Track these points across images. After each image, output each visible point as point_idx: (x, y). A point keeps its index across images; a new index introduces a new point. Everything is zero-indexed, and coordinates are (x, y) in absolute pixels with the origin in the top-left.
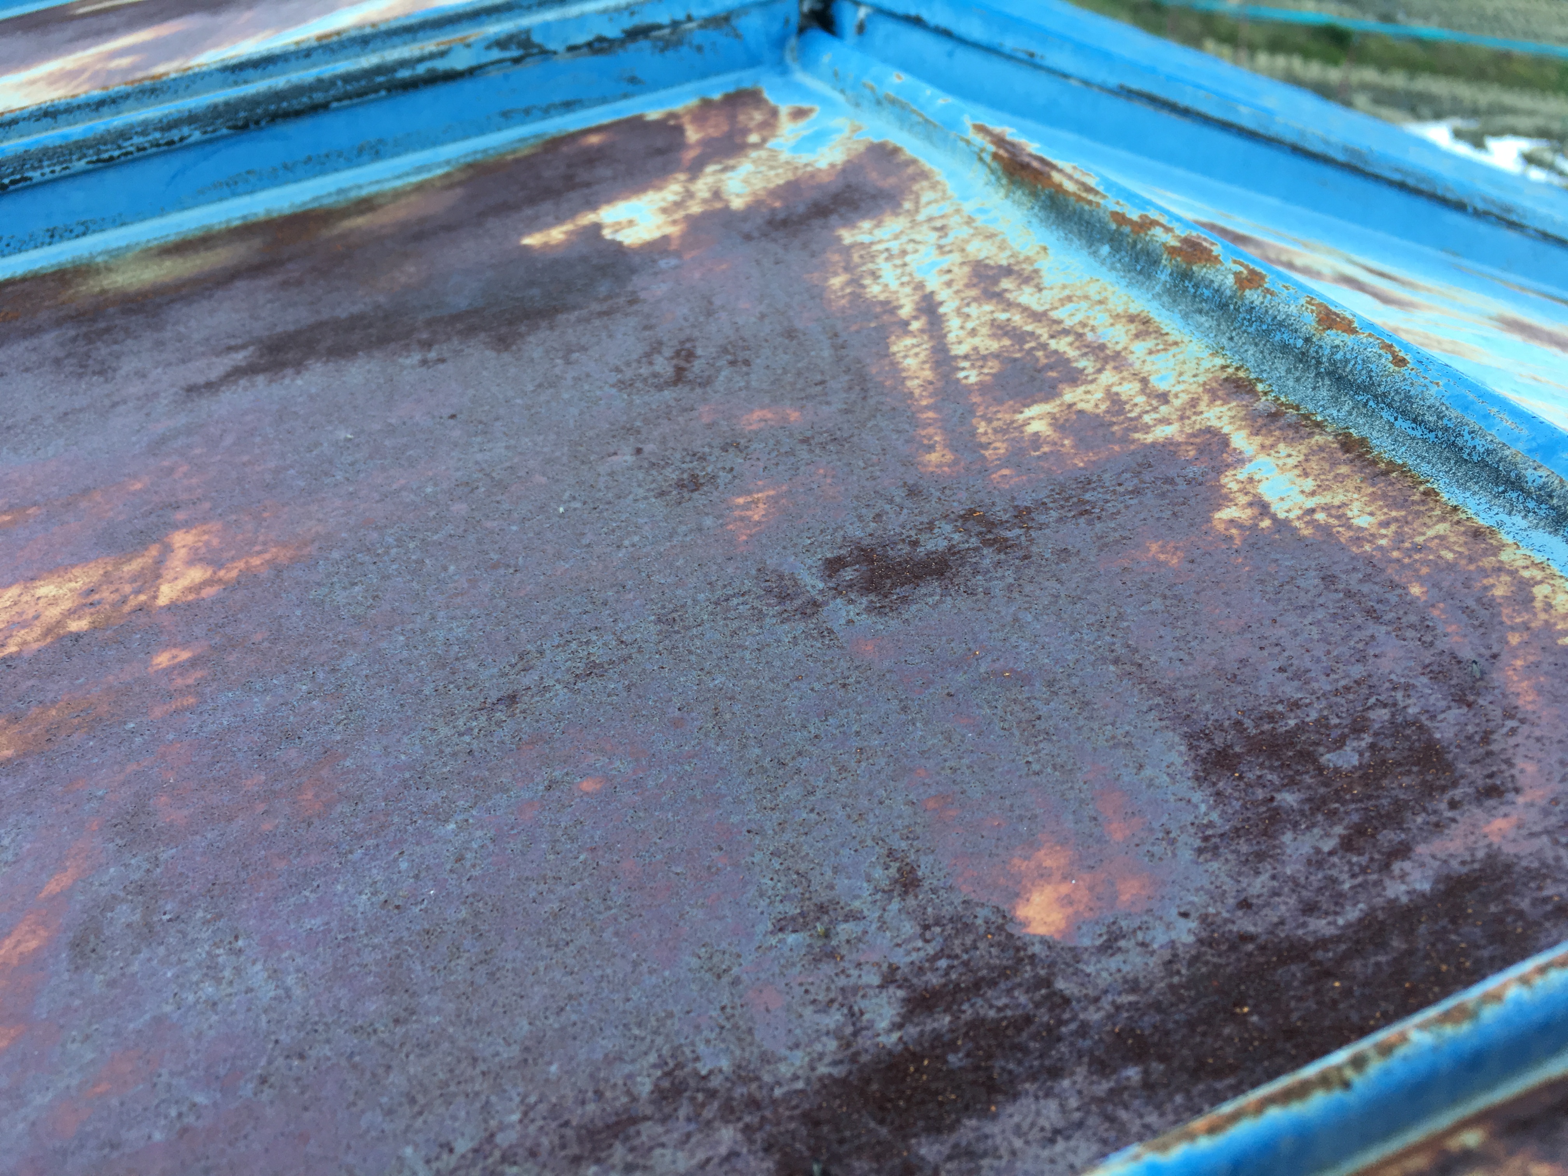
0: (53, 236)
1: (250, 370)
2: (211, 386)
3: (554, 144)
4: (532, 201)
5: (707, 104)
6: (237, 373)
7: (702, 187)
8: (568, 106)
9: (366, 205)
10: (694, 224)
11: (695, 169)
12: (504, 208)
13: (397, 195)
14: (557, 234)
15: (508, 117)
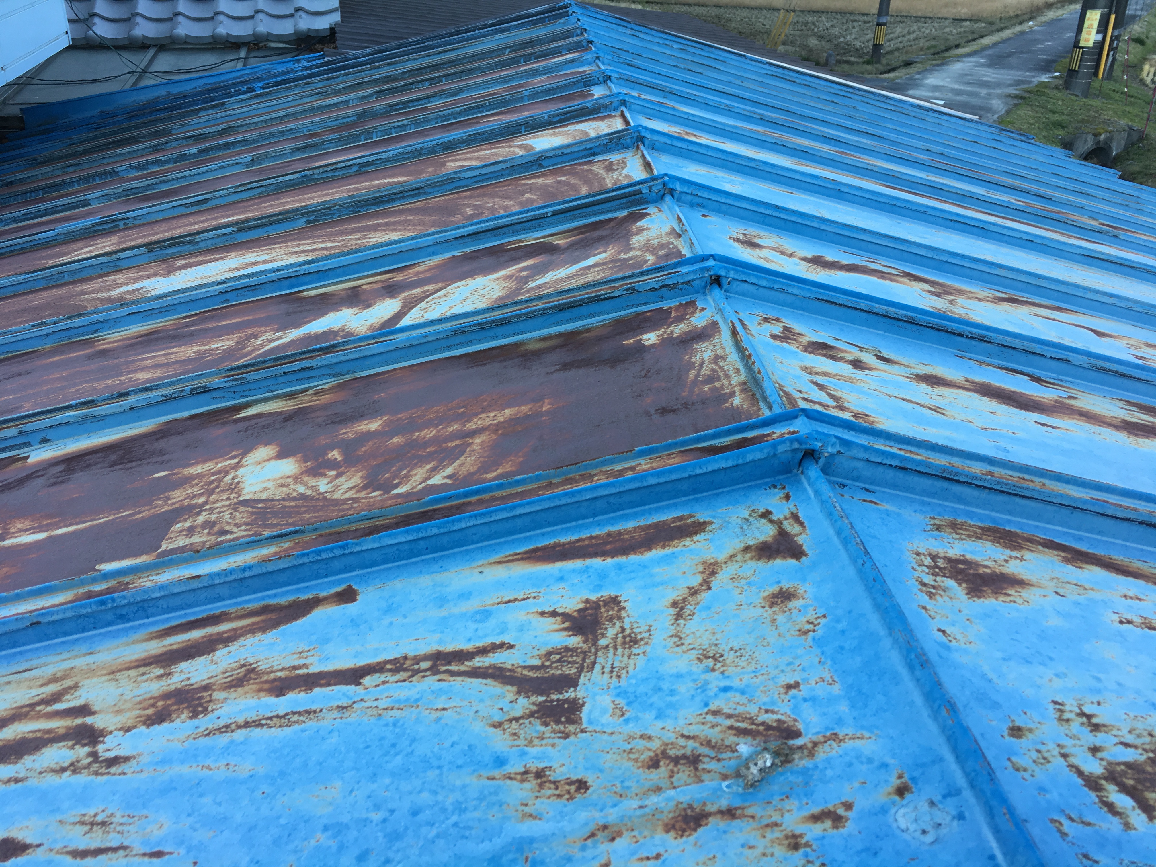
0: (515, 334)
1: (559, 370)
2: (552, 373)
3: (638, 314)
4: (628, 332)
5: (681, 304)
6: (557, 370)
7: (669, 331)
8: (644, 304)
9: (589, 330)
10: (663, 340)
11: (669, 325)
12: (621, 333)
13: (597, 327)
14: (631, 341)
15: (628, 307)
